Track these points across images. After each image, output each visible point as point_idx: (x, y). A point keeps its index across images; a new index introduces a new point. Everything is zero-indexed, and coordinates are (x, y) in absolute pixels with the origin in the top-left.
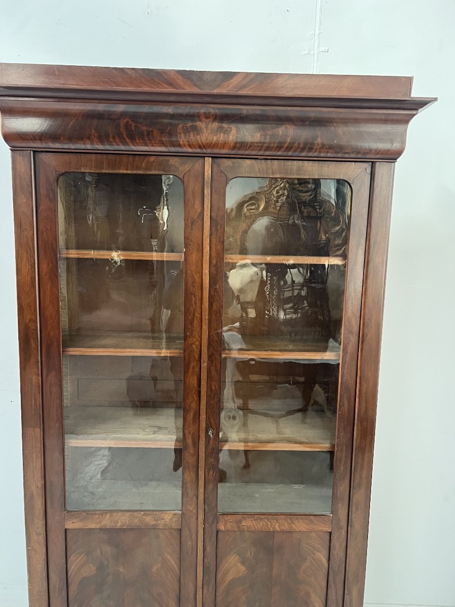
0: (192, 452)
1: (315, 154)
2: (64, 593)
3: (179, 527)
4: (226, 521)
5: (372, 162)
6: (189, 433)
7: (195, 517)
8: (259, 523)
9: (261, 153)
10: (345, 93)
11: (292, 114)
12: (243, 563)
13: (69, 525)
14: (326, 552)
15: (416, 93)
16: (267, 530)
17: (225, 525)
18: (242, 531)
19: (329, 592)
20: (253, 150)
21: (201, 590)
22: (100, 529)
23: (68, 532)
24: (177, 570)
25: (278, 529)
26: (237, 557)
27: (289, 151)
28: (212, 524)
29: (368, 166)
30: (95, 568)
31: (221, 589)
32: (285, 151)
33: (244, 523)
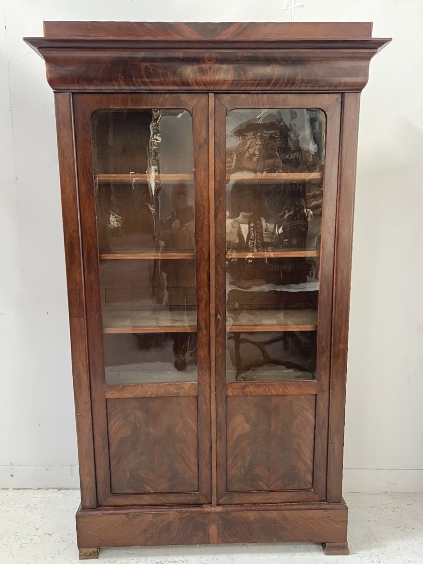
0: (204, 333)
1: (297, 88)
2: (106, 450)
3: (196, 394)
4: (233, 388)
5: (342, 93)
6: (202, 318)
7: (208, 385)
8: (259, 389)
9: (254, 88)
10: (319, 37)
11: (277, 55)
12: (247, 422)
13: (109, 395)
14: (312, 411)
15: (376, 34)
16: (266, 394)
17: (232, 392)
18: (245, 395)
19: (316, 443)
20: (247, 86)
21: (215, 443)
22: (134, 398)
23: (108, 402)
24: (195, 429)
25: (275, 394)
26: (243, 417)
27: (275, 87)
28: (222, 390)
29: (338, 96)
30: (130, 430)
31: (230, 443)
32: (272, 86)
33: (247, 389)
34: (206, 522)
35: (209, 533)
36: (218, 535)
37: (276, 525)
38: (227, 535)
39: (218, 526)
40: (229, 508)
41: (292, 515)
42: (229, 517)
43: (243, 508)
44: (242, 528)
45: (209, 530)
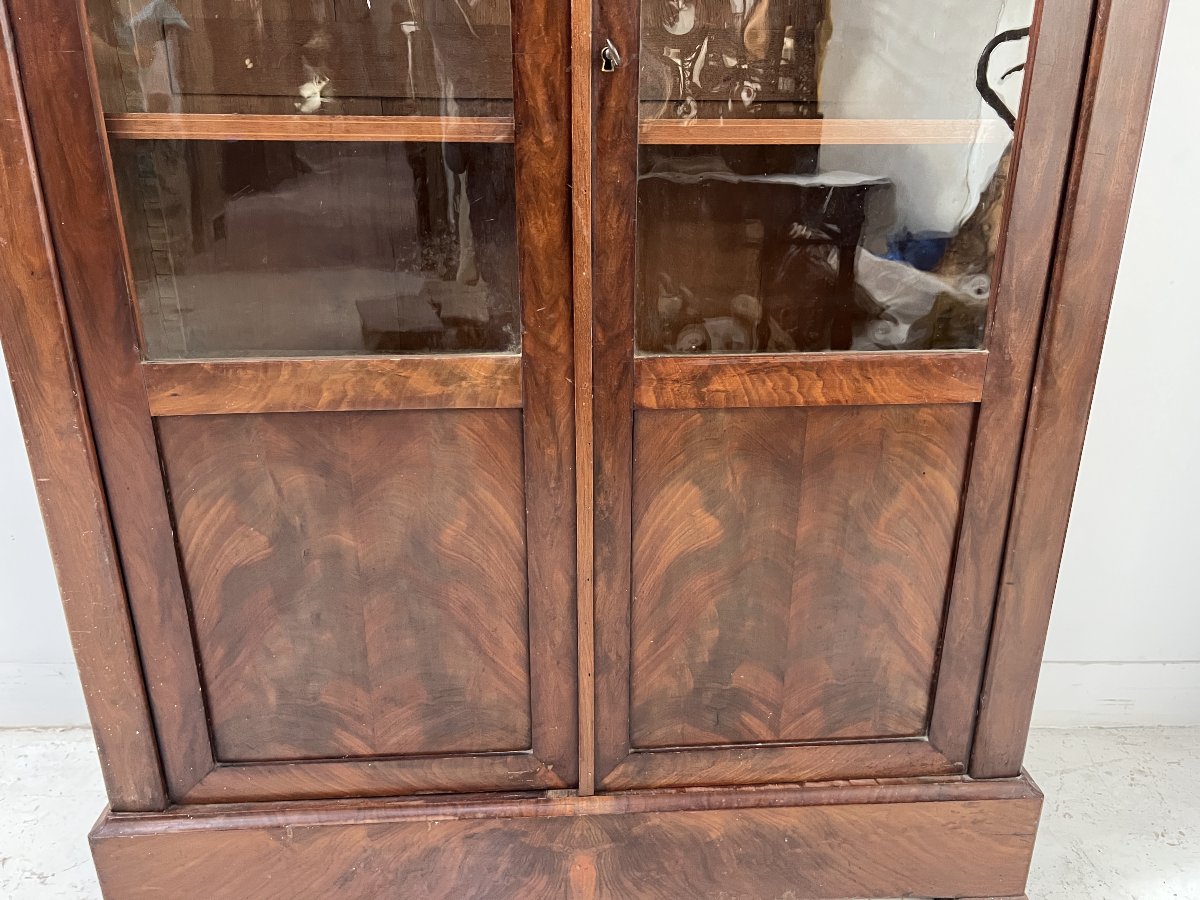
0: (547, 139)
2: (180, 613)
3: (519, 402)
4: (660, 380)
6: (536, 66)
7: (563, 368)
8: (764, 382)
12: (710, 506)
13: (164, 403)
14: (955, 470)
16: (787, 403)
17: (658, 395)
18: (708, 409)
19: (957, 581)
21: (590, 584)
22: (269, 416)
23: (164, 431)
24: (517, 535)
25: (822, 401)
26: (695, 490)
28: (620, 387)
30: (264, 539)
31: (645, 587)
33: (716, 385)
34: (557, 846)
35: (567, 881)
36: (599, 886)
37: (798, 850)
38: (629, 884)
39: (599, 856)
40: (638, 803)
41: (854, 818)
42: (636, 830)
43: (685, 801)
44: (681, 861)
45: (567, 871)
